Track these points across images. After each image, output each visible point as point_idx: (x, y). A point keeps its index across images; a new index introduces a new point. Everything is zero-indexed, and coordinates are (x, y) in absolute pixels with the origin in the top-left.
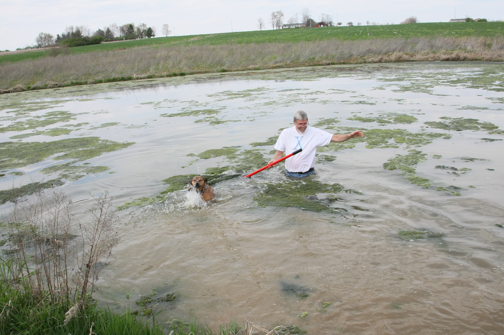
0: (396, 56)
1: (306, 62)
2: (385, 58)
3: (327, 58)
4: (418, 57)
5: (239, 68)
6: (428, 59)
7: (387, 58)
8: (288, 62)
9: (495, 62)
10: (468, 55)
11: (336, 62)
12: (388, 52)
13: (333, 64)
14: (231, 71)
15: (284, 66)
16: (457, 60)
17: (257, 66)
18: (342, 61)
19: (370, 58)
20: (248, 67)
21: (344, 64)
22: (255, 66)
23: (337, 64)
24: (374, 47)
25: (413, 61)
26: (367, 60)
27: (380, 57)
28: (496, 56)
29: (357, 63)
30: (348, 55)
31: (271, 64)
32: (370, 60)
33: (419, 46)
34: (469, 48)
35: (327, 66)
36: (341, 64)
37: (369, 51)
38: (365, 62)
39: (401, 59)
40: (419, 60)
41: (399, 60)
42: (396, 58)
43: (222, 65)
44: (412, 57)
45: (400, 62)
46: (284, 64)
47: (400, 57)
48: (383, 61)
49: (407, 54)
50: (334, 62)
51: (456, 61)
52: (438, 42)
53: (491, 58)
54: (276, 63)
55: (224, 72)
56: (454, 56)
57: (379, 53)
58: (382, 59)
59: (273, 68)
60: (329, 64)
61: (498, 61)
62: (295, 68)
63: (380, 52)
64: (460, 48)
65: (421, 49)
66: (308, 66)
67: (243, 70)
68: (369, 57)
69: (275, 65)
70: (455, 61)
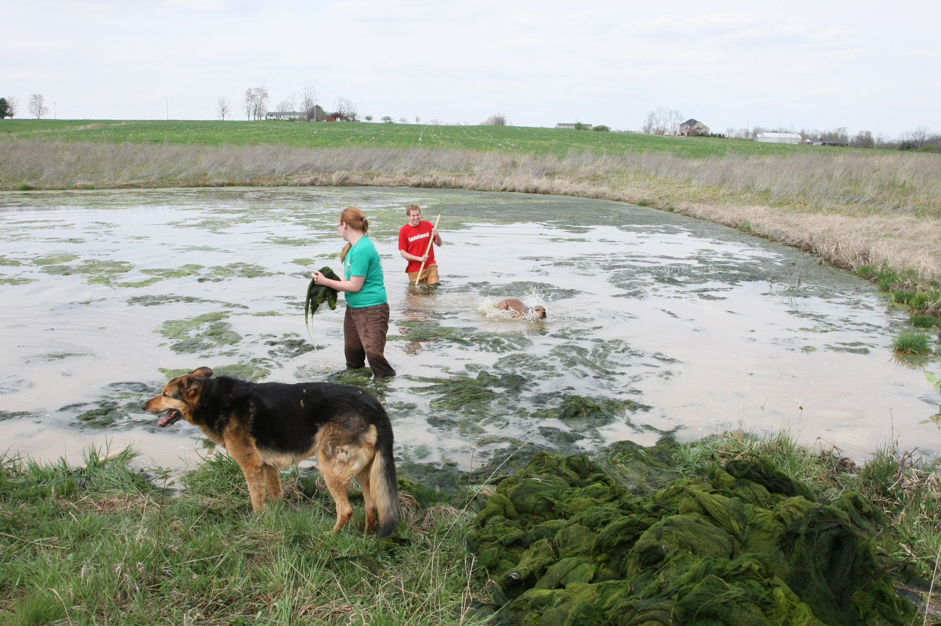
1: (186, 180)
2: (324, 178)
3: (227, 175)
4: (376, 181)
8: (153, 180)
11: (237, 181)
13: (233, 185)
14: (40, 189)
17: (89, 183)
18: (248, 181)
19: (298, 178)
20: (74, 185)
22: (85, 183)
23: (238, 185)
25: (367, 185)
26: (291, 181)
27: (312, 177)
29: (270, 185)
30: (266, 172)
31: (120, 181)
32: (295, 181)
35: (218, 188)
36: (245, 185)
37: (307, 167)
38: (285, 185)
39: (348, 181)
40: (377, 184)
42: (338, 180)
44: (372, 179)
45: (346, 186)
46: (144, 182)
47: (346, 178)
48: (317, 184)
49: (364, 174)
50: (233, 182)
54: (132, 178)
55: (26, 190)
57: (323, 171)
58: (316, 180)
60: (222, 185)
63: (325, 168)
67: (63, 189)
68: (300, 176)
69: (127, 183)
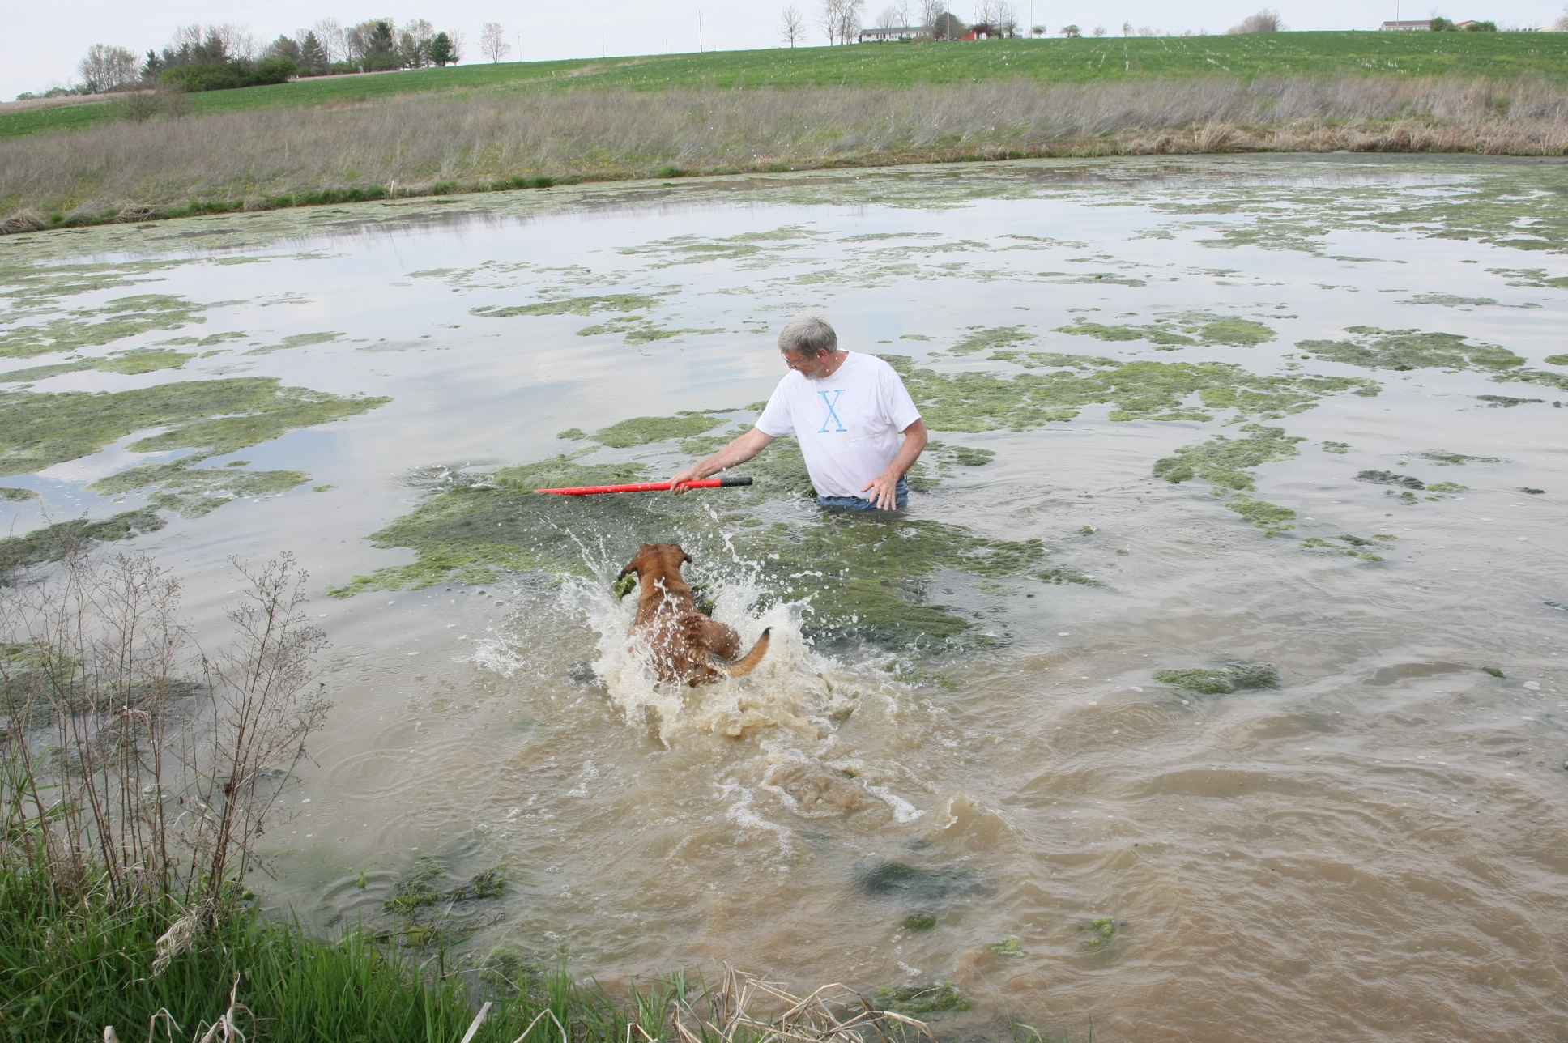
0: (1212, 133)
1: (932, 149)
2: (1179, 139)
3: (996, 137)
4: (1281, 138)
5: (722, 165)
6: (1312, 146)
7: (1183, 141)
8: (875, 150)
9: (1520, 158)
10: (1437, 136)
11: (1025, 150)
12: (1187, 123)
13: (1019, 156)
14: (696, 174)
15: (864, 161)
16: (1401, 148)
17: (777, 161)
18: (1044, 148)
19: (1131, 139)
20: (751, 164)
21: (1050, 155)
22: (770, 160)
23: (1028, 156)
24: (1144, 106)
25: (1265, 150)
26: (1122, 146)
27: (1162, 137)
28: (1521, 138)
29: (1089, 155)
30: (1063, 130)
31: (822, 156)
32: (1131, 145)
33: (1283, 105)
34: (1439, 112)
35: (996, 163)
36: (1040, 156)
37: (1129, 118)
38: (1116, 153)
39: (1228, 143)
40: (1284, 148)
41: (1220, 148)
42: (1212, 142)
43: (666, 156)
44: (1263, 137)
45: (1225, 152)
46: (864, 154)
47: (1225, 138)
48: (1173, 150)
49: (1245, 129)
50: (1019, 151)
51: (1400, 151)
52: (1344, 93)
53: (1507, 145)
54: (838, 149)
55: (673, 177)
56: (1391, 136)
57: (1161, 124)
58: (1168, 141)
59: (828, 166)
60: (1002, 157)
61: (1527, 155)
62: (896, 167)
63: (1164, 120)
64: (1413, 113)
65: (1292, 114)
66: (938, 162)
67: (735, 173)
68: (1129, 135)
69: (835, 159)
70: (1395, 151)
